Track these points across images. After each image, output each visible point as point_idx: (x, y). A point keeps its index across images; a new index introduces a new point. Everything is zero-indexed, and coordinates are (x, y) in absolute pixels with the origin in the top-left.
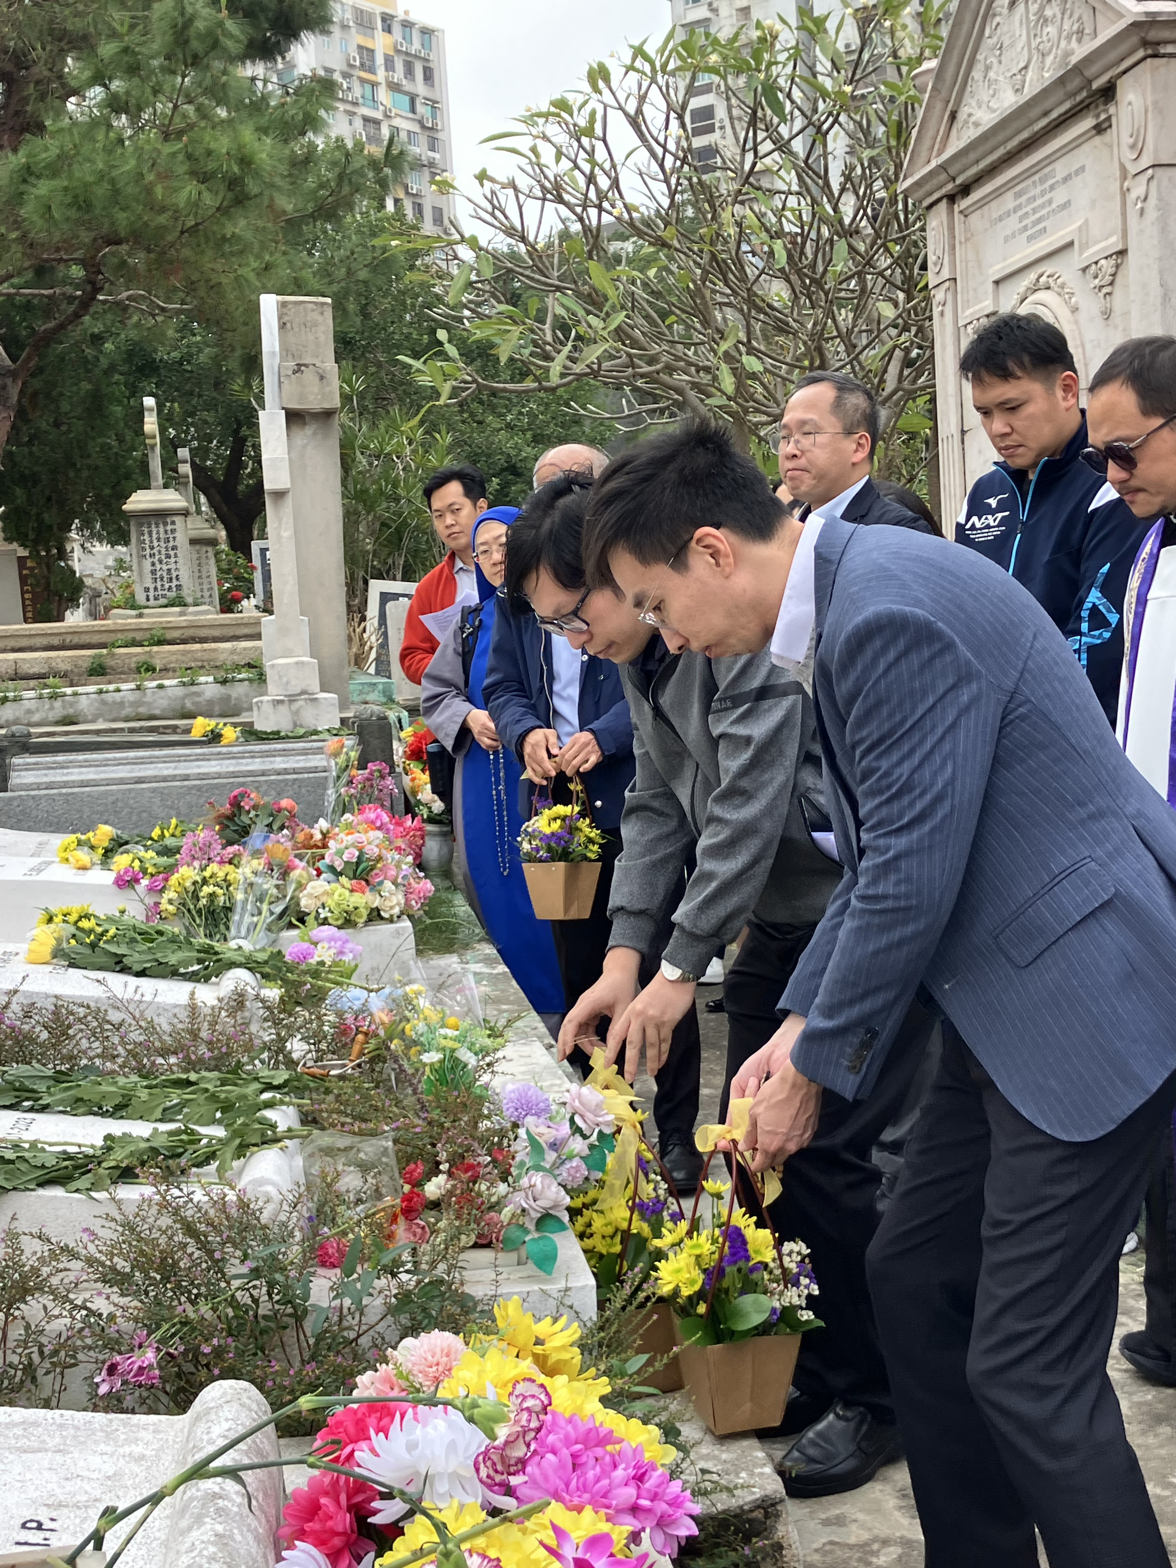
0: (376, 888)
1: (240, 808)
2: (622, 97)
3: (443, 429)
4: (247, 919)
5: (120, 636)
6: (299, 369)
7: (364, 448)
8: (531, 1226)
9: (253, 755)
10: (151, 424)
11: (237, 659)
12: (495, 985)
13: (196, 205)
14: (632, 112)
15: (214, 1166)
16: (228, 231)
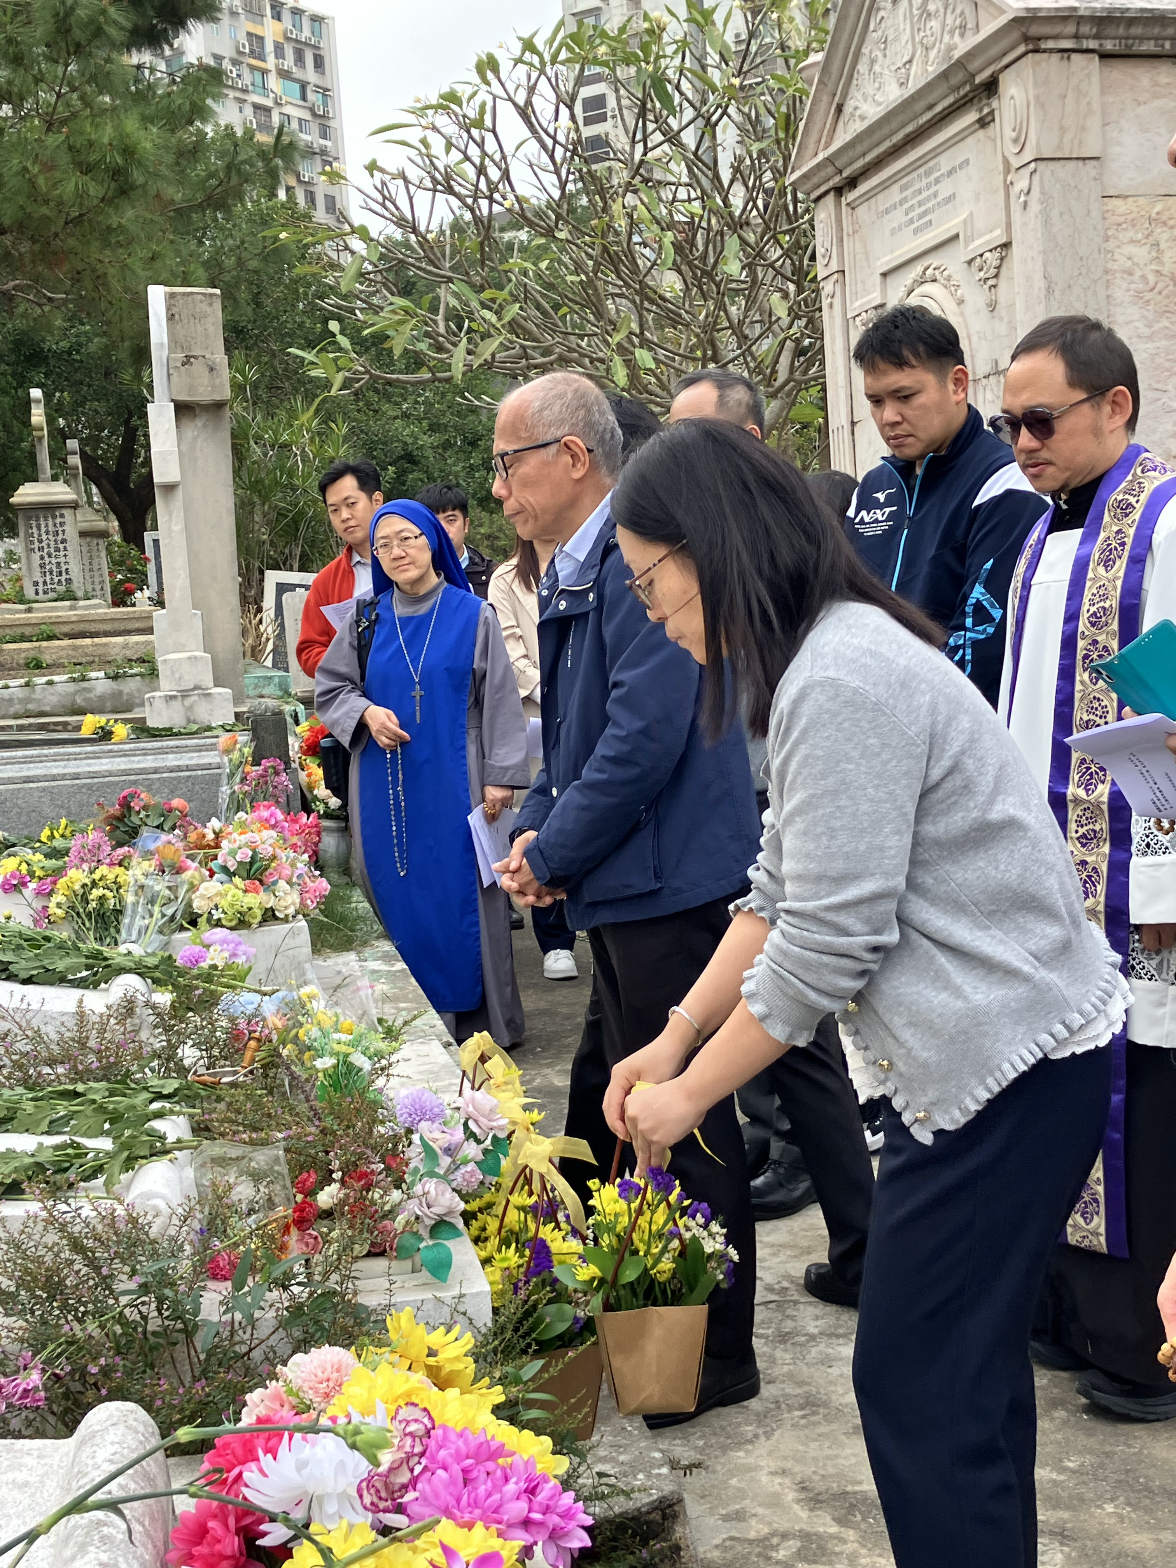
0: (270, 888)
1: (130, 808)
2: (511, 88)
3: (339, 418)
4: (139, 923)
5: (8, 631)
6: (187, 361)
7: (258, 439)
8: (425, 1234)
9: (145, 753)
10: (38, 416)
11: (129, 653)
12: (393, 982)
13: (81, 195)
14: (521, 103)
15: (101, 1180)
16: (114, 221)
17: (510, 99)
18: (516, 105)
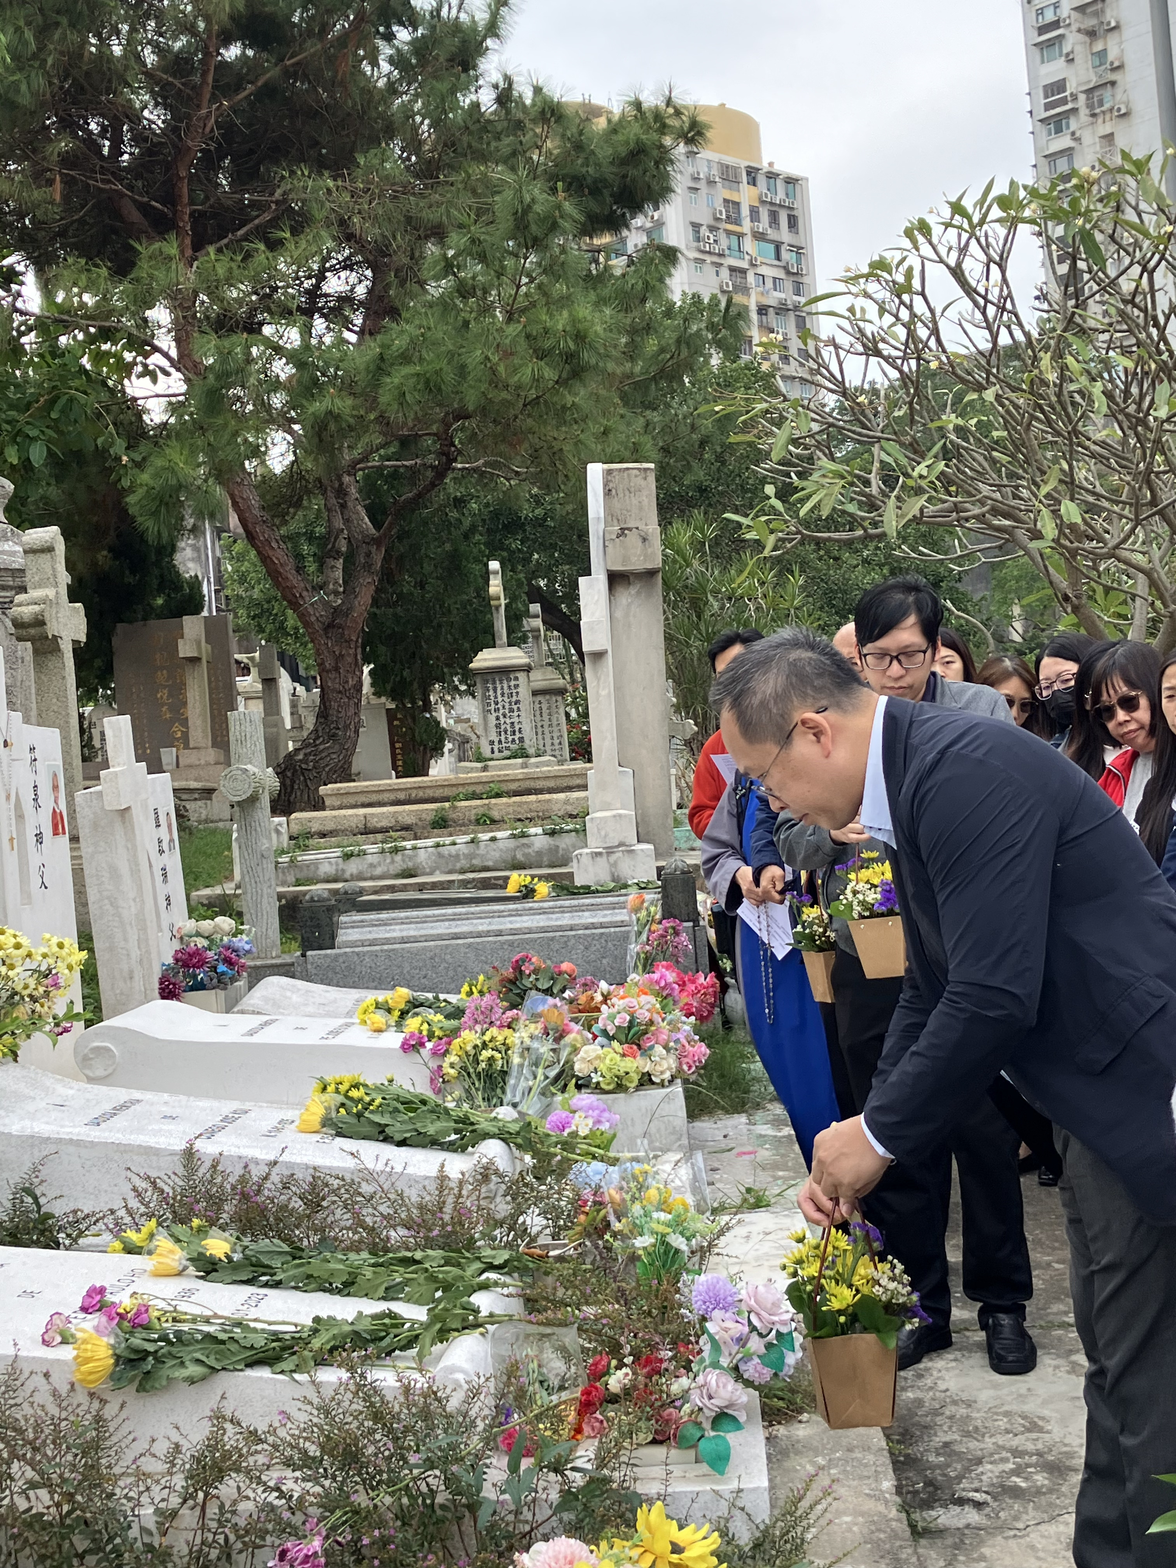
0: (646, 1052)
1: (521, 972)
3: (796, 569)
4: (523, 1084)
5: (461, 789)
6: (622, 533)
7: (716, 592)
8: (707, 1425)
9: (563, 910)
10: (495, 586)
11: (570, 809)
12: (777, 1148)
13: (537, 380)
14: (953, 264)
15: (413, 1352)
16: (569, 399)
17: (942, 261)
18: (948, 266)
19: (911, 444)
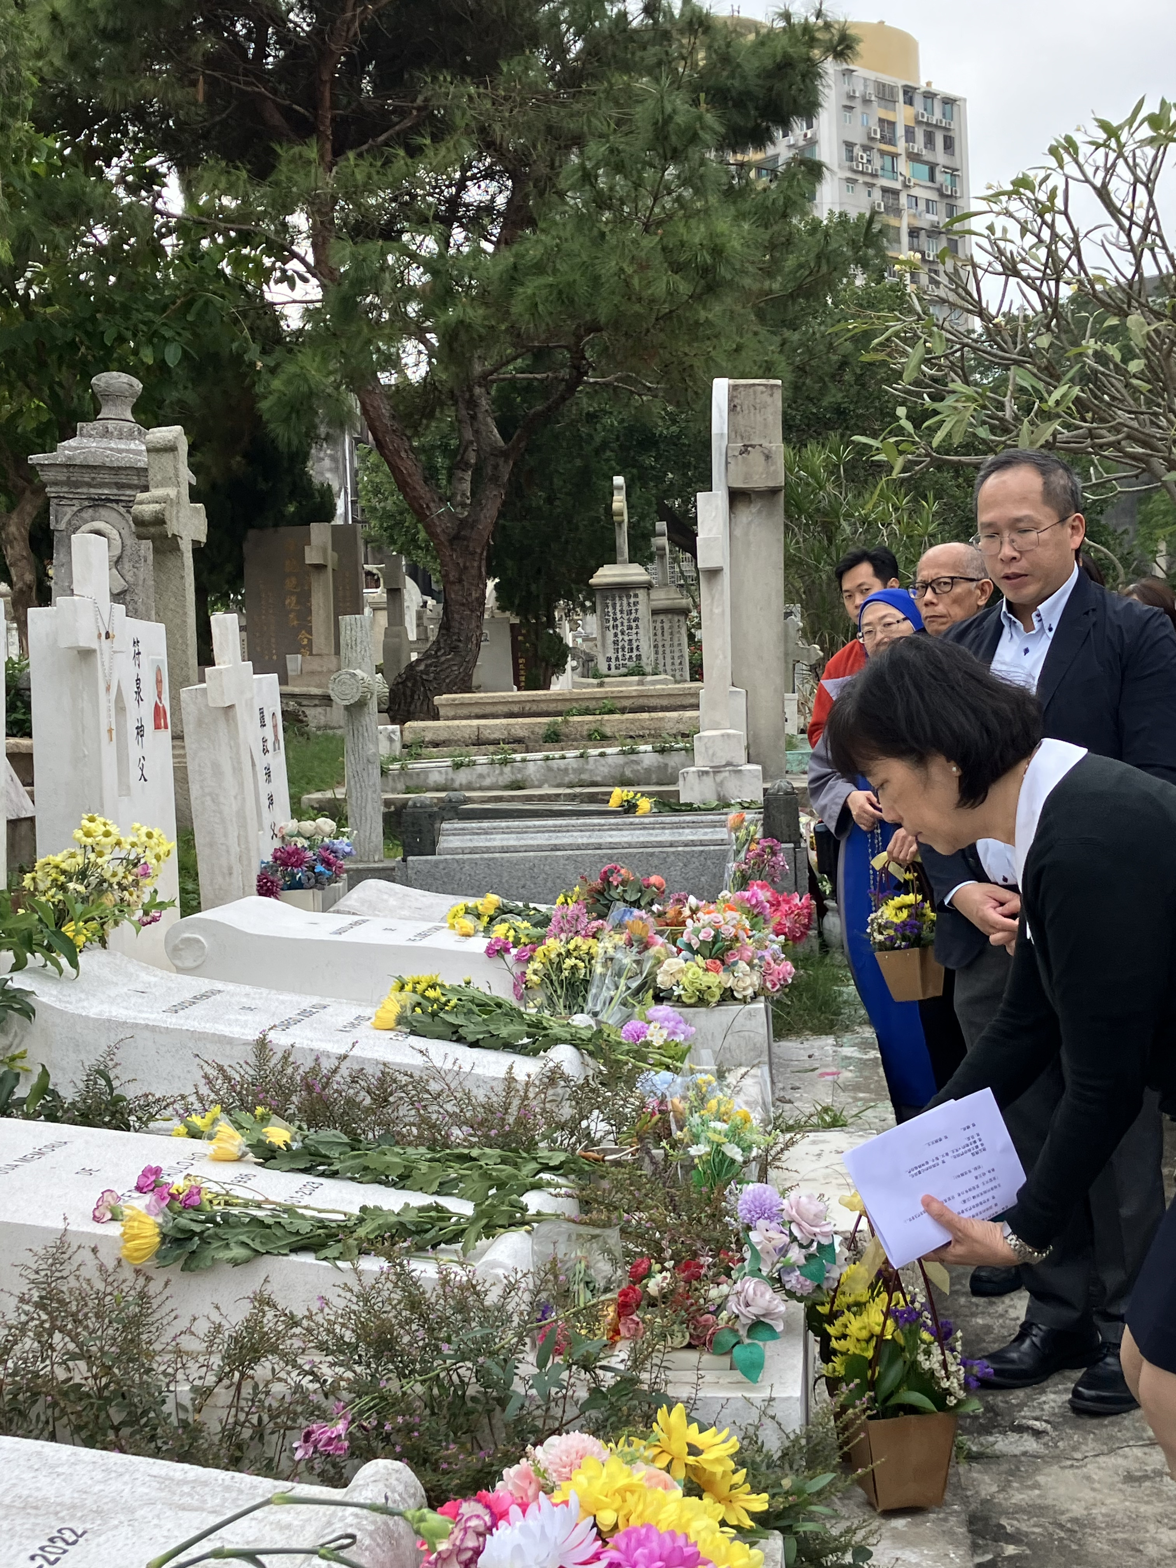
0: (729, 968)
1: (610, 882)
2: (1088, 170)
4: (605, 994)
5: (575, 704)
6: (745, 449)
7: (848, 516)
8: (743, 1332)
9: (663, 826)
10: (619, 502)
11: (682, 727)
12: (860, 1071)
13: (671, 293)
14: (1098, 184)
15: (458, 1246)
16: (703, 315)
17: (1087, 181)
18: (1093, 187)
19: (1046, 368)
